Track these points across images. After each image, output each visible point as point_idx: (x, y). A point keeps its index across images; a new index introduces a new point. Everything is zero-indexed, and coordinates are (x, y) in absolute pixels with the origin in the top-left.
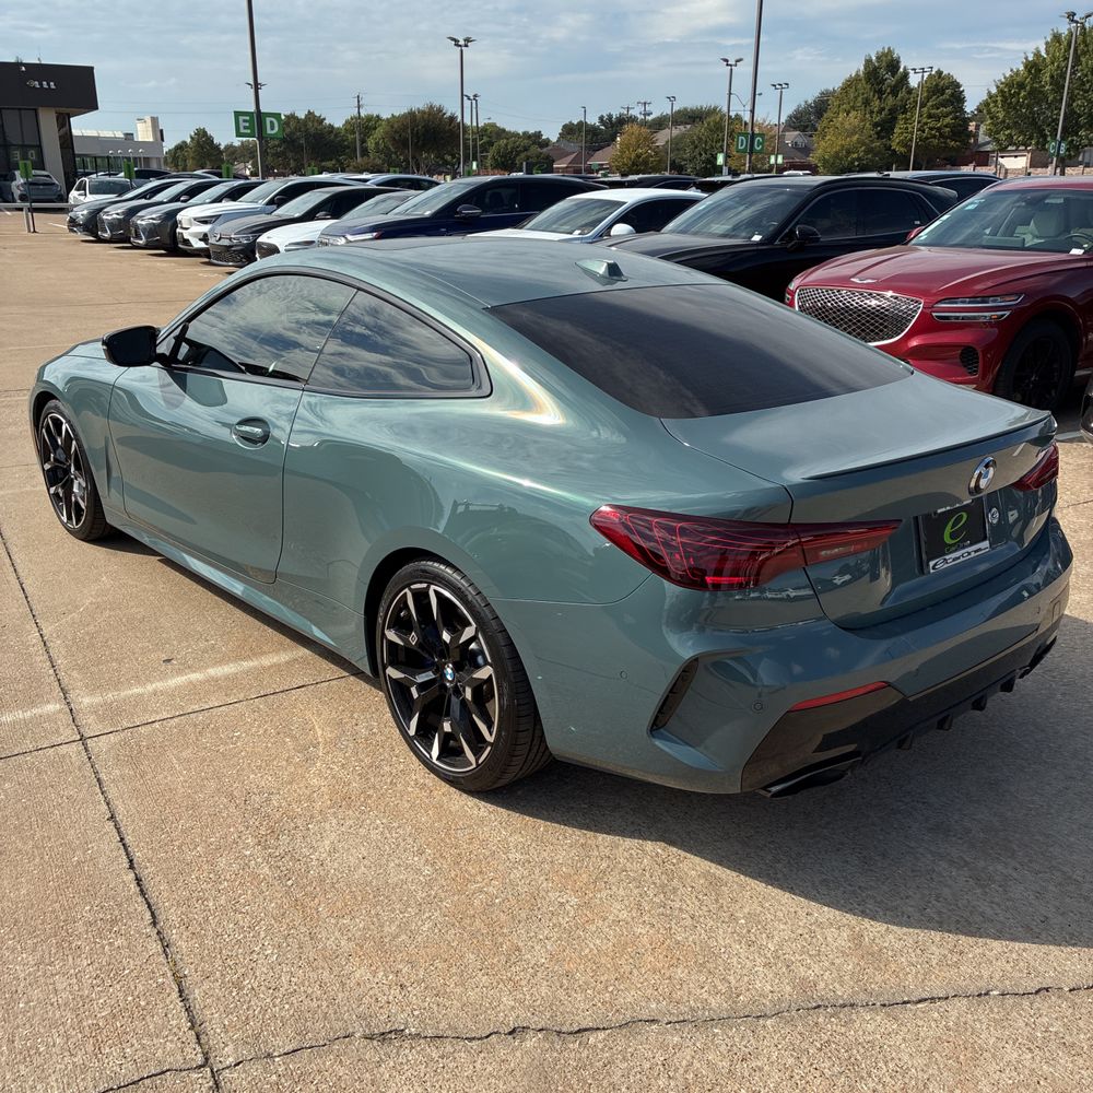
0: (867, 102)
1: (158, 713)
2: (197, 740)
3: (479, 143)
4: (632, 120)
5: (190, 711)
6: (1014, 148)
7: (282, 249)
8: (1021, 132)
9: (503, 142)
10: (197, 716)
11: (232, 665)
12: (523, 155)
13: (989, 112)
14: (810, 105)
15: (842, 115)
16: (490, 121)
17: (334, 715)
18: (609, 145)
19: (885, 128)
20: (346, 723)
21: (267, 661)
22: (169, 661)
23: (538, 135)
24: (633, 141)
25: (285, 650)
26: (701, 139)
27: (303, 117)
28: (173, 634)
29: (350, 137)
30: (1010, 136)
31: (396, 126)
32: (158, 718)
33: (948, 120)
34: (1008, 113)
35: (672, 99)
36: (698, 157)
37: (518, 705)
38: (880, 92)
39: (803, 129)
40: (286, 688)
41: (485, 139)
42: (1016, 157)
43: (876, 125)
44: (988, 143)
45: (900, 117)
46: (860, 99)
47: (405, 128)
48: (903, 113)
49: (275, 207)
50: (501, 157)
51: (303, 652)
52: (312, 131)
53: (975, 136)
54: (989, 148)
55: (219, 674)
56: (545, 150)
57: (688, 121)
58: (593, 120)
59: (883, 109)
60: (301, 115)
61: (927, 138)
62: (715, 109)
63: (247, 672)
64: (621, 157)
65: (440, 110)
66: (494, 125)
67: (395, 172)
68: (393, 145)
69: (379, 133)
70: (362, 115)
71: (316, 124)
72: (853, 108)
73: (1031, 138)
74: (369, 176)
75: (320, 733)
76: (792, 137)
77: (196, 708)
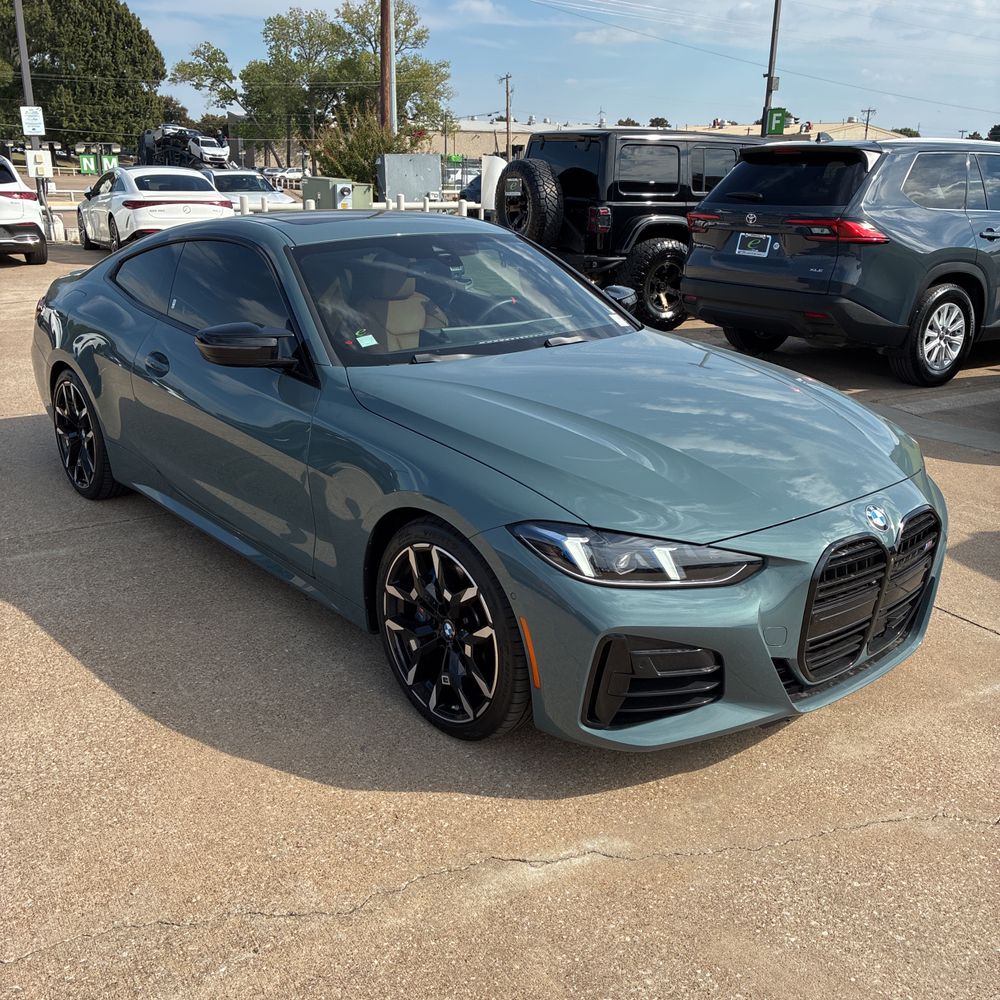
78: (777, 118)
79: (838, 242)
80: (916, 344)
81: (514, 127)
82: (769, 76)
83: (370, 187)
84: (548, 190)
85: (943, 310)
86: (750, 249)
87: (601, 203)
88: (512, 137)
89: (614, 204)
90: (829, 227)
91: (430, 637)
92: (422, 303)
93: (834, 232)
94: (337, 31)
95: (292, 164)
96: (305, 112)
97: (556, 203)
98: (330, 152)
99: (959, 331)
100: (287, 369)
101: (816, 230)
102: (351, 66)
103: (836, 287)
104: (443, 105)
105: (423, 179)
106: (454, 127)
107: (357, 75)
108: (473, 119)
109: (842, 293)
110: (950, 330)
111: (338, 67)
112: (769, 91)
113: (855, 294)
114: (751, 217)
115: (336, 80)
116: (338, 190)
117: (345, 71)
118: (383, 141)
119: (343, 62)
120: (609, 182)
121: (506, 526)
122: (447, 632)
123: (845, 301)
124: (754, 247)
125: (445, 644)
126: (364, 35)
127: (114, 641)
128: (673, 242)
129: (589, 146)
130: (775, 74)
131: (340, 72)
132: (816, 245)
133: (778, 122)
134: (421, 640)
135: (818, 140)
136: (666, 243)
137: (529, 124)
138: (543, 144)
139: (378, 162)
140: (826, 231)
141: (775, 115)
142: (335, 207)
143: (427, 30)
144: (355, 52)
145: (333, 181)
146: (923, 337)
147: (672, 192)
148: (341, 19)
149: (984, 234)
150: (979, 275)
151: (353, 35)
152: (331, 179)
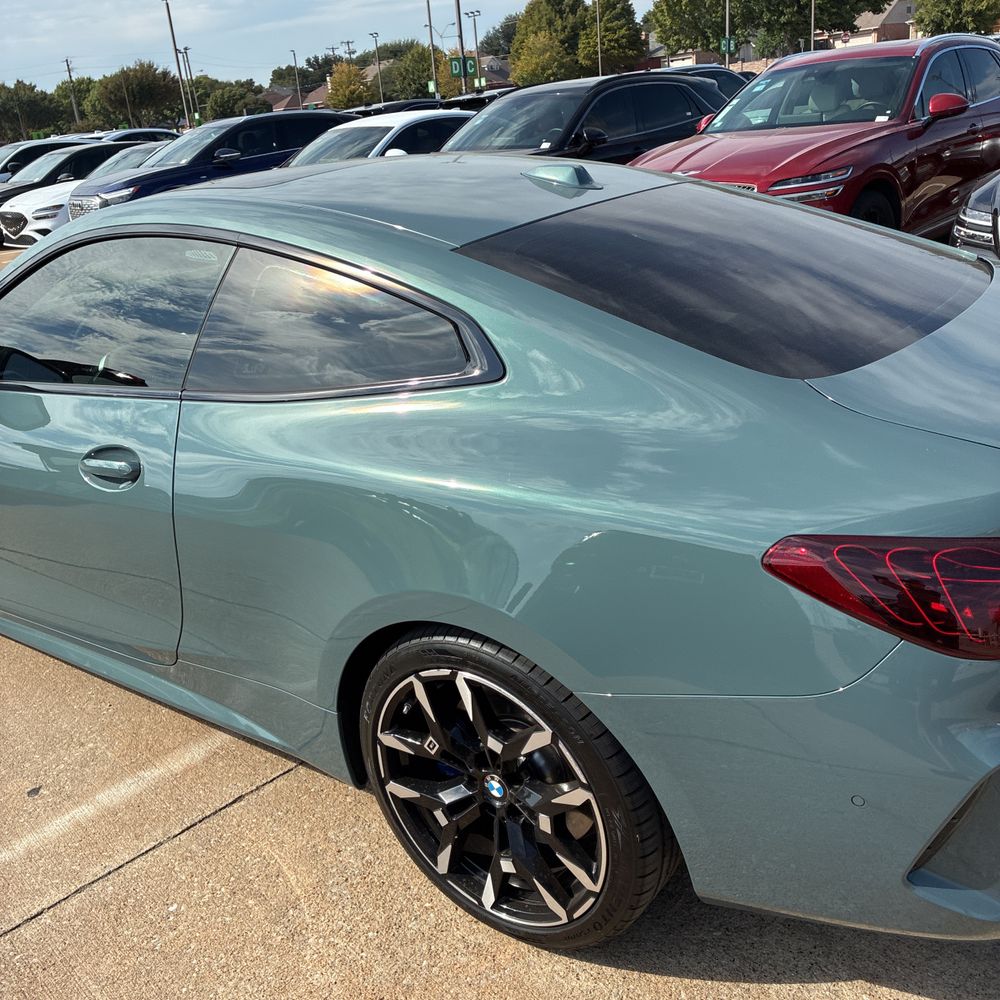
0: (550, 23)
1: (43, 895)
2: (116, 933)
3: (196, 96)
4: (338, 60)
5: (91, 879)
6: (682, 52)
7: (29, 217)
8: (687, 37)
9: (219, 92)
10: (105, 887)
11: (129, 781)
12: (240, 103)
13: (658, 21)
14: (497, 31)
15: (532, 37)
16: (202, 74)
17: (301, 841)
18: (320, 86)
19: (571, 43)
20: (325, 851)
21: (177, 762)
22: (35, 792)
23: (250, 82)
24: (345, 78)
25: (195, 740)
26: (407, 70)
27: (13, 87)
28: (30, 743)
29: (65, 102)
30: (679, 41)
31: (109, 87)
32: (45, 905)
33: (623, 31)
34: (673, 19)
35: (375, 35)
36: (408, 87)
37: (642, 841)
38: (561, 12)
39: (495, 53)
40: (219, 805)
41: (201, 91)
42: (683, 59)
43: (562, 42)
44: (660, 48)
45: (582, 33)
46: (544, 20)
47: (119, 87)
48: (583, 29)
49: (9, 174)
50: (220, 107)
51: (221, 738)
52: (25, 98)
53: (646, 42)
54: (661, 54)
55: (116, 801)
56: (259, 96)
57: (390, 56)
58: (302, 64)
59: (566, 27)
60: (11, 84)
61: (607, 50)
62: (412, 43)
63: (156, 789)
64: (336, 95)
65: (150, 66)
66: (206, 77)
67: (124, 128)
68: (110, 105)
69: (93, 94)
70: (73, 79)
71: (27, 92)
72: (540, 29)
73: (696, 41)
74: (101, 134)
75: (292, 878)
76: (487, 61)
77: (99, 871)
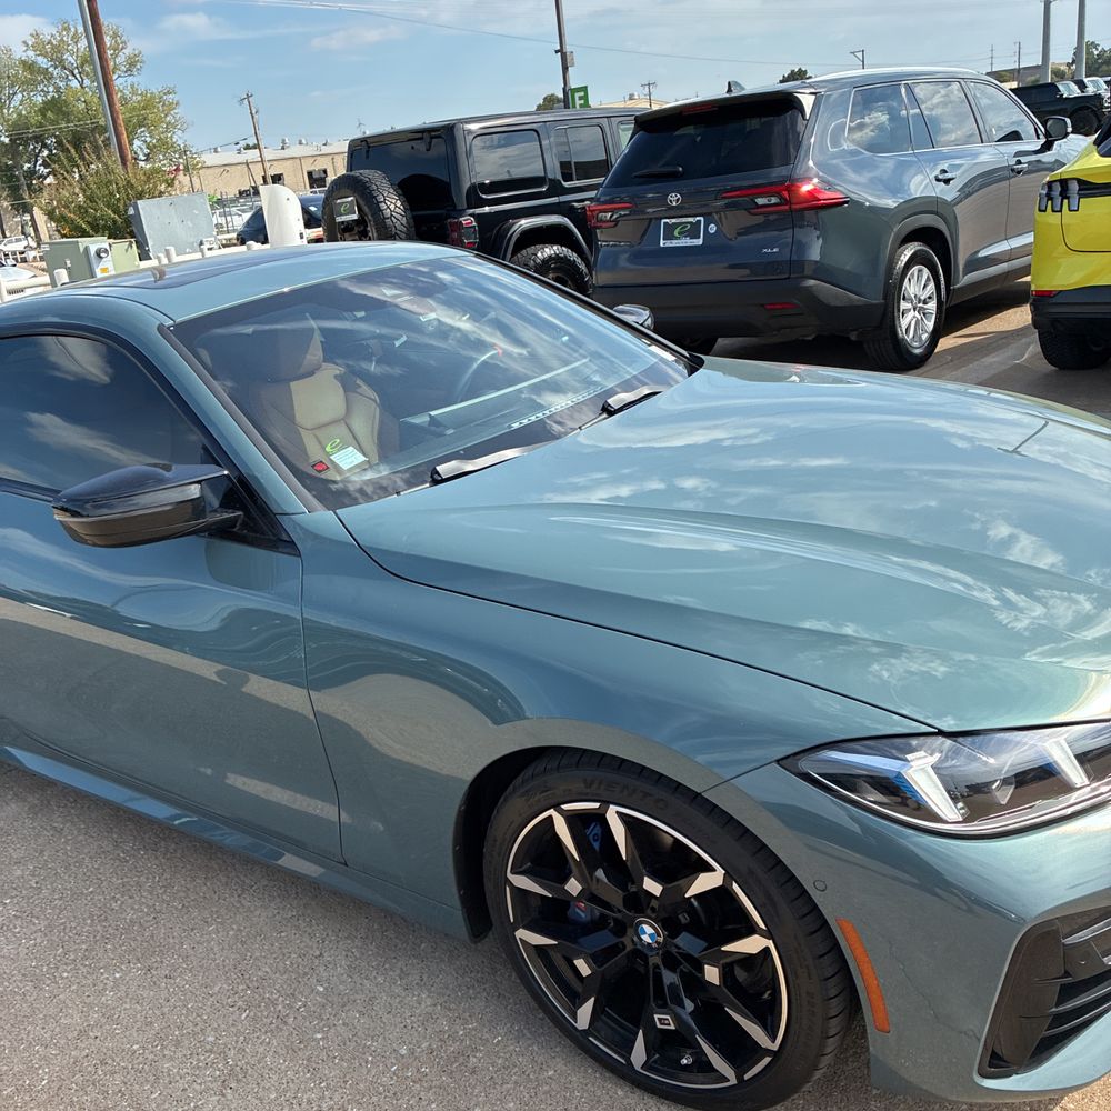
78: (580, 98)
79: (791, 210)
80: (894, 321)
81: (268, 155)
82: (561, 51)
83: (131, 242)
84: (392, 207)
85: (913, 275)
86: (676, 238)
87: (461, 213)
88: (267, 165)
89: (478, 211)
90: (777, 194)
91: (614, 950)
92: (336, 377)
93: (786, 199)
94: (29, 66)
95: (7, 234)
96: (10, 168)
97: (404, 221)
98: (66, 207)
99: (930, 298)
100: (224, 532)
101: (761, 201)
102: (56, 106)
103: (796, 266)
104: (179, 138)
105: (191, 225)
106: (197, 163)
107: (66, 116)
108: (216, 151)
109: (806, 273)
110: (922, 298)
111: (40, 110)
112: (565, 69)
113: (821, 272)
114: (674, 198)
115: (41, 125)
116: (93, 252)
117: (49, 114)
118: (132, 186)
119: (44, 103)
120: (466, 185)
121: (778, 761)
122: (646, 938)
123: (812, 282)
124: (683, 234)
125: (645, 958)
126: (64, 68)
127: (14, 1049)
128: (555, 248)
129: (430, 143)
130: (568, 49)
131: (44, 115)
132: (761, 219)
133: (582, 102)
134: (595, 959)
135: (729, 91)
136: (547, 250)
137: (283, 148)
138: (368, 152)
139: (131, 211)
140: (774, 200)
141: (577, 95)
142: (93, 275)
143: (140, 53)
144: (58, 89)
145: (83, 242)
146: (899, 311)
147: (541, 186)
148: (31, 53)
149: (940, 177)
150: (943, 227)
151: (50, 70)
152: (79, 239)
